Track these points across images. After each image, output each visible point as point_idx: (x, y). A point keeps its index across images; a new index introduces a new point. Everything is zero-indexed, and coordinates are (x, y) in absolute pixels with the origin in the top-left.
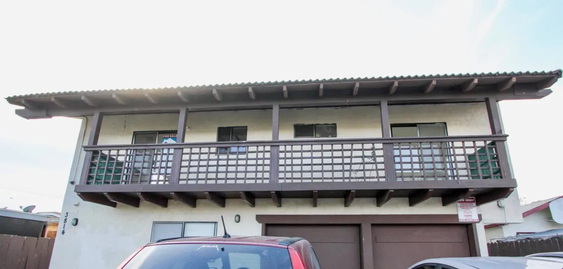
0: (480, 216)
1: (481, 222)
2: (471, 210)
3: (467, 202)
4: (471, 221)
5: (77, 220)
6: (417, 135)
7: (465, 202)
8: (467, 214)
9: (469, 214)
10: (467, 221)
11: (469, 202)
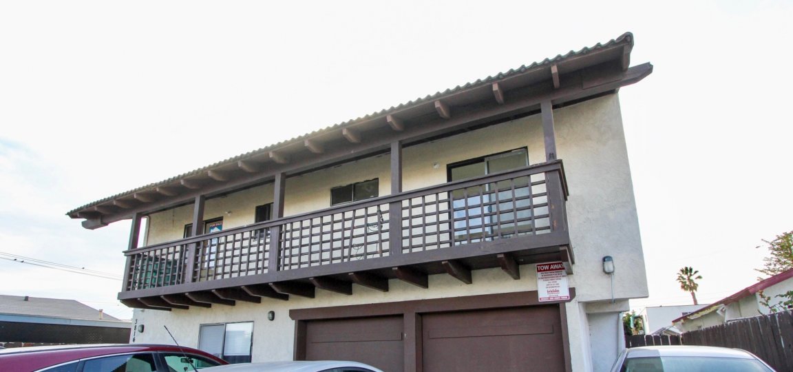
0: (572, 291)
1: (573, 300)
2: (558, 281)
3: (552, 270)
4: (557, 299)
5: (143, 327)
6: (484, 173)
7: (549, 270)
8: (552, 289)
9: (554, 289)
10: (552, 300)
11: (556, 269)
